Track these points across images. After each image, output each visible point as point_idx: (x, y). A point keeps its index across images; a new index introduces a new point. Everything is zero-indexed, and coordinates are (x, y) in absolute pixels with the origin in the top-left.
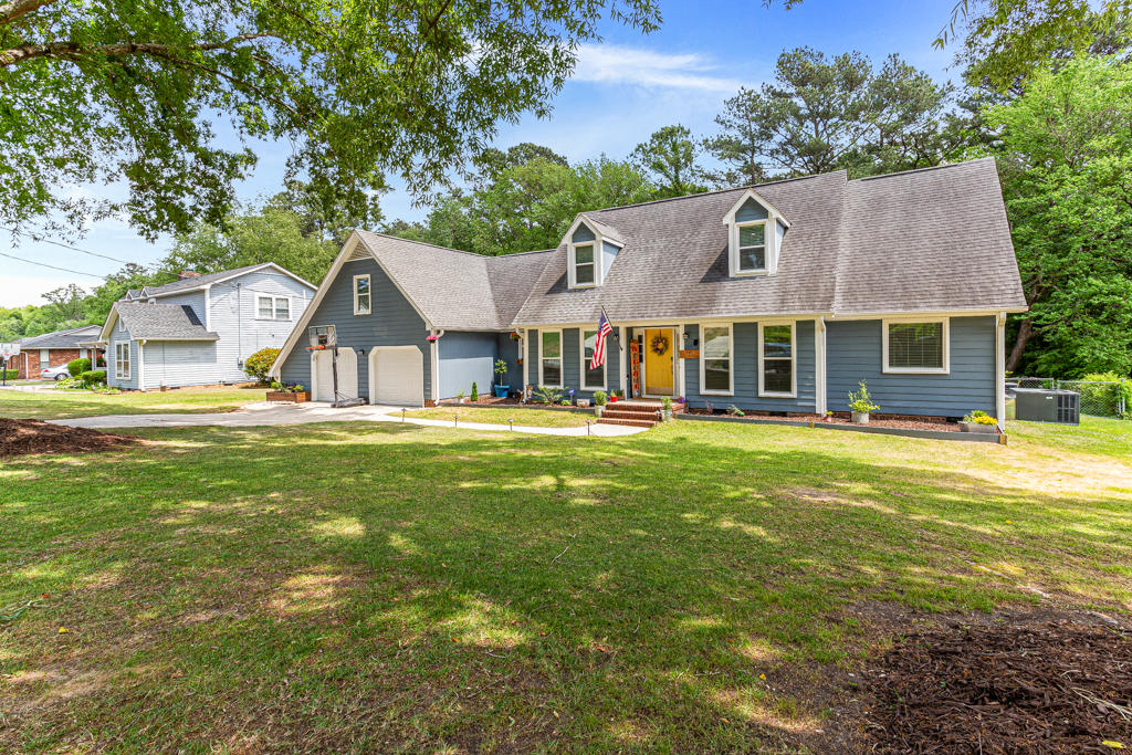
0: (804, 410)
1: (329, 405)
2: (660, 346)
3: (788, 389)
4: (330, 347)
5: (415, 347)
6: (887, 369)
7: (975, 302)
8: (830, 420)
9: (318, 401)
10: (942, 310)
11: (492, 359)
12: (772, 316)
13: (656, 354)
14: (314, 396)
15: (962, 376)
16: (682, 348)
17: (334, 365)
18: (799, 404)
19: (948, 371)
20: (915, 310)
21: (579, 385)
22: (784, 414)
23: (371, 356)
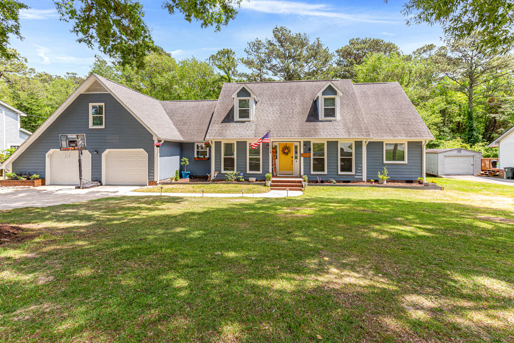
0: (358, 180)
1: (74, 187)
2: (286, 151)
3: (351, 170)
4: (78, 149)
5: (142, 149)
6: (385, 162)
7: (416, 136)
8: (373, 183)
9: (50, 185)
10: (406, 138)
11: (179, 156)
12: (346, 138)
13: (284, 155)
14: (47, 181)
15: (412, 164)
16: (302, 152)
17: (80, 161)
18: (356, 177)
19: (407, 163)
20: (397, 138)
21: (246, 171)
22: (349, 182)
23: (104, 155)
